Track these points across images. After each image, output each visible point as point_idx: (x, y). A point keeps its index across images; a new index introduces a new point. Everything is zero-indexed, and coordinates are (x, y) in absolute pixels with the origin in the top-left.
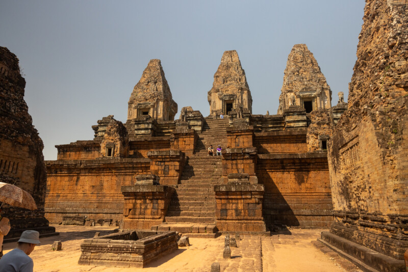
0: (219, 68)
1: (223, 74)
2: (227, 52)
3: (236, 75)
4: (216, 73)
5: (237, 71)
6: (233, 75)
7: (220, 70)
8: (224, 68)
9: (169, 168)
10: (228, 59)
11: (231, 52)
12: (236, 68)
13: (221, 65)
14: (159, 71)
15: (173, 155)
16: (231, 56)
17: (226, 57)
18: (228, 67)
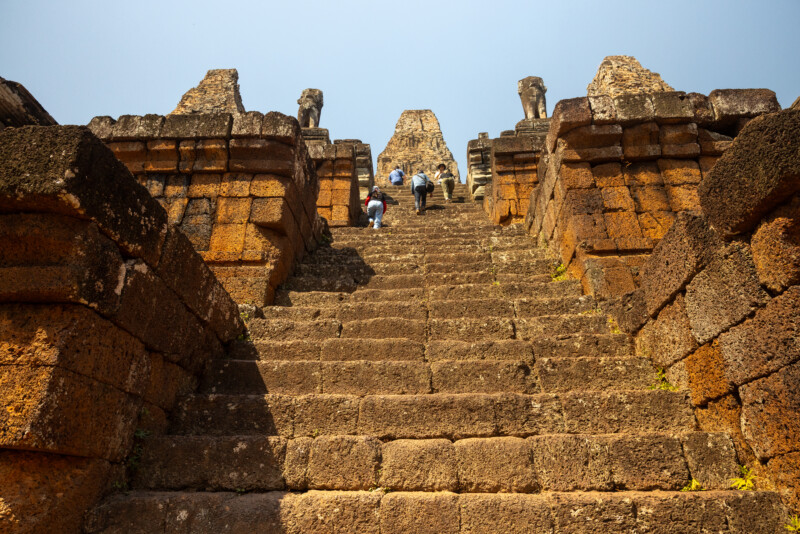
0: (390, 143)
1: (400, 155)
2: (410, 112)
3: (435, 158)
4: (385, 152)
5: (437, 151)
6: (426, 158)
7: (393, 147)
8: (404, 142)
9: (213, 214)
10: (411, 125)
11: (419, 112)
12: (434, 144)
13: (396, 136)
14: (231, 93)
15: (250, 137)
16: (421, 121)
17: (408, 121)
18: (414, 141)
